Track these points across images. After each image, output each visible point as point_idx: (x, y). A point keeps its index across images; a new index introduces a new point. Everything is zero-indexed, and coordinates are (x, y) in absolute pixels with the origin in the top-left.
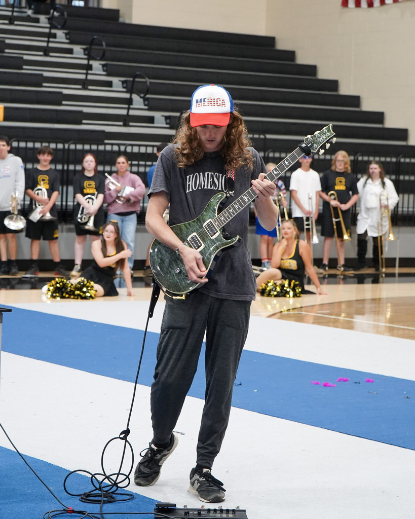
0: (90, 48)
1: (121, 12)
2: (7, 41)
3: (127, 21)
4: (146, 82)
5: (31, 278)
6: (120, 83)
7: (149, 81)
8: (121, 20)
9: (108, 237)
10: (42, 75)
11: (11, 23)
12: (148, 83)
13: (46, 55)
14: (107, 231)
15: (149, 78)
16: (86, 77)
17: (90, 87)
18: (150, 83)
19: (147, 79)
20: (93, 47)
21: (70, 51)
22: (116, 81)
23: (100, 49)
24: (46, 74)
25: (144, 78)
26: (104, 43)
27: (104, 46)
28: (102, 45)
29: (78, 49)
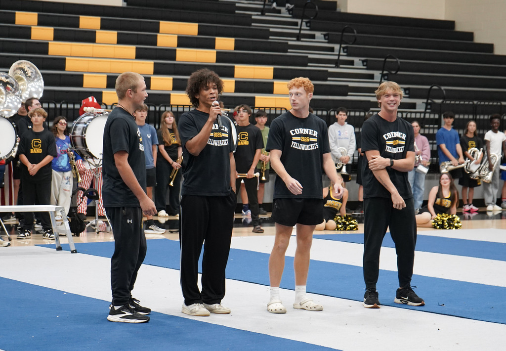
0: (342, 35)
1: (338, 3)
2: (271, 30)
3: (343, 11)
4: (397, 62)
5: (359, 215)
6: (361, 62)
7: (400, 61)
8: (338, 10)
9: (445, 183)
10: (307, 57)
11: (263, 14)
12: (399, 62)
13: (298, 40)
14: (443, 179)
15: (400, 58)
16: (339, 58)
17: (341, 66)
18: (401, 62)
19: (398, 59)
20: (345, 34)
21: (313, 37)
22: (357, 60)
23: (353, 36)
24: (310, 56)
25: (395, 58)
26: (355, 31)
27: (356, 33)
28: (354, 32)
29: (319, 35)
